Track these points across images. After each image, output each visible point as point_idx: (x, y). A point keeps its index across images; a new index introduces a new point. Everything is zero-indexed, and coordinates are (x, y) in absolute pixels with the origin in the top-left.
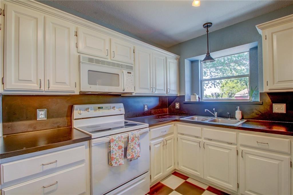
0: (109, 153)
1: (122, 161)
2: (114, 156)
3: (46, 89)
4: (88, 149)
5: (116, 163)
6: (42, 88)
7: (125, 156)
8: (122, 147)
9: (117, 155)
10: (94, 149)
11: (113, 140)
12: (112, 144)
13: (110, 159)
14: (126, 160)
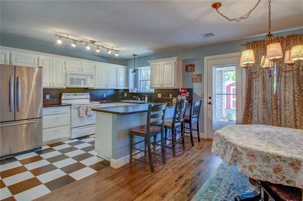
0: (79, 111)
1: (84, 115)
2: (81, 113)
3: (53, 87)
4: (70, 110)
5: (82, 115)
6: (51, 86)
7: (86, 114)
8: (84, 110)
9: (82, 112)
10: (72, 109)
11: (81, 107)
12: (80, 108)
13: (79, 114)
14: (86, 116)
